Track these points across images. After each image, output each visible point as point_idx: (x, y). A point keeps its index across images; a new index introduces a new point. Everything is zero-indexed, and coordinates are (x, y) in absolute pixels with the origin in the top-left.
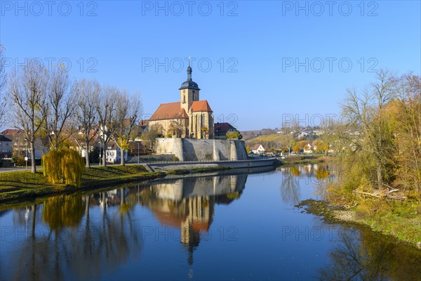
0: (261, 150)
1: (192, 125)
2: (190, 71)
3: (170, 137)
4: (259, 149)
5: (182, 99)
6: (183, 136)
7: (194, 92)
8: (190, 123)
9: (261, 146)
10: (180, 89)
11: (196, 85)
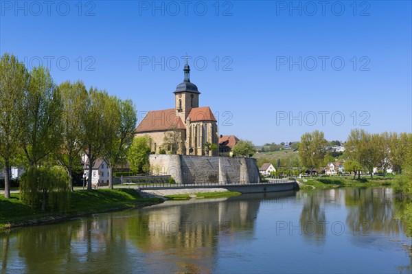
0: (271, 170)
1: (190, 137)
2: (187, 71)
3: (163, 152)
4: (269, 169)
5: (178, 105)
6: (179, 152)
7: (192, 96)
8: (188, 136)
9: (271, 166)
10: (176, 93)
11: (195, 88)
